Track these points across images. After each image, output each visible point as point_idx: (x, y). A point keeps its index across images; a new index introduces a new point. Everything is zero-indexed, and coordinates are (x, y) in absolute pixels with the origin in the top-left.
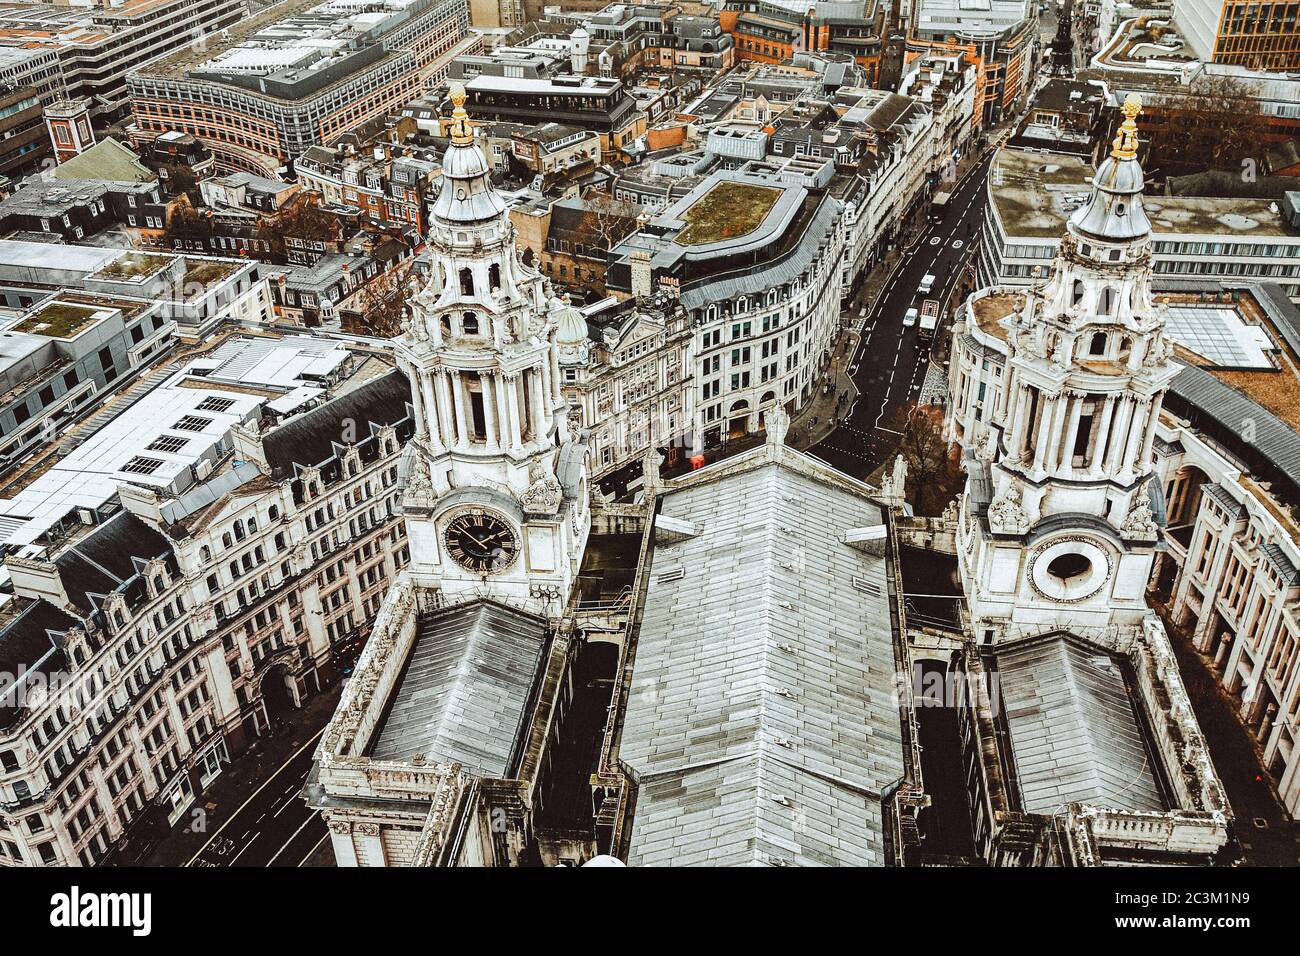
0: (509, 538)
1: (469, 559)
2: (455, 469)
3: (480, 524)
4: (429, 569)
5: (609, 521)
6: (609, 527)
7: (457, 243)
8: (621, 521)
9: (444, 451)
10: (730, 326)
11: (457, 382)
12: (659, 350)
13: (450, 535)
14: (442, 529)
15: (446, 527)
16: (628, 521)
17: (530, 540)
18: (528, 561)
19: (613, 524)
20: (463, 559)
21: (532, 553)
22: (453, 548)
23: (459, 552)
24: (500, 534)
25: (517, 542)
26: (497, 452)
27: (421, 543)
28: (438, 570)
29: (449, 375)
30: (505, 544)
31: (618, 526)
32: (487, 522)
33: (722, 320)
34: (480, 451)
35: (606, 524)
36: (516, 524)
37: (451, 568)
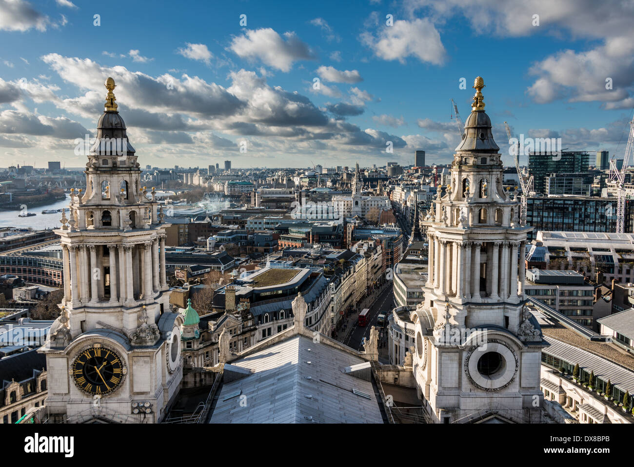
0: (119, 365)
1: (89, 385)
2: (87, 319)
3: (99, 355)
4: (59, 398)
5: (195, 377)
6: (195, 382)
7: (102, 165)
8: (203, 377)
9: (80, 305)
10: (276, 326)
11: (93, 254)
12: (238, 335)
13: (76, 366)
14: (71, 362)
15: (74, 359)
16: (207, 377)
17: (134, 367)
18: (132, 386)
19: (198, 379)
20: (84, 385)
21: (135, 379)
22: (78, 376)
23: (82, 380)
24: (113, 363)
25: (124, 368)
26: (116, 304)
27: (56, 376)
28: (66, 398)
29: (88, 250)
30: (116, 371)
31: (201, 380)
32: (104, 353)
33: (272, 323)
34: (105, 305)
35: (193, 379)
36: (125, 354)
37: (76, 394)
